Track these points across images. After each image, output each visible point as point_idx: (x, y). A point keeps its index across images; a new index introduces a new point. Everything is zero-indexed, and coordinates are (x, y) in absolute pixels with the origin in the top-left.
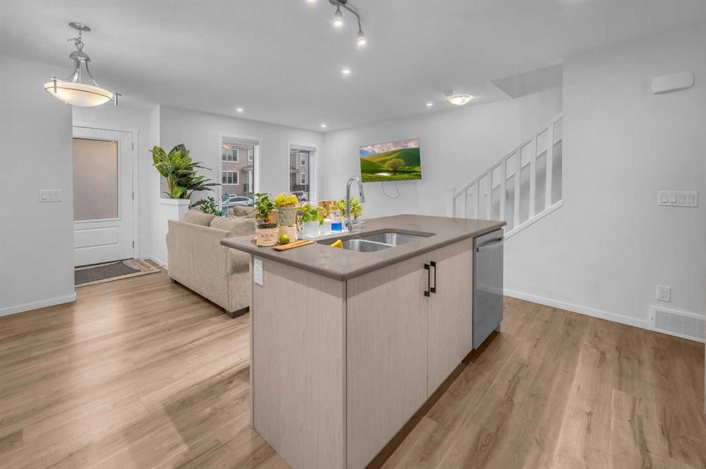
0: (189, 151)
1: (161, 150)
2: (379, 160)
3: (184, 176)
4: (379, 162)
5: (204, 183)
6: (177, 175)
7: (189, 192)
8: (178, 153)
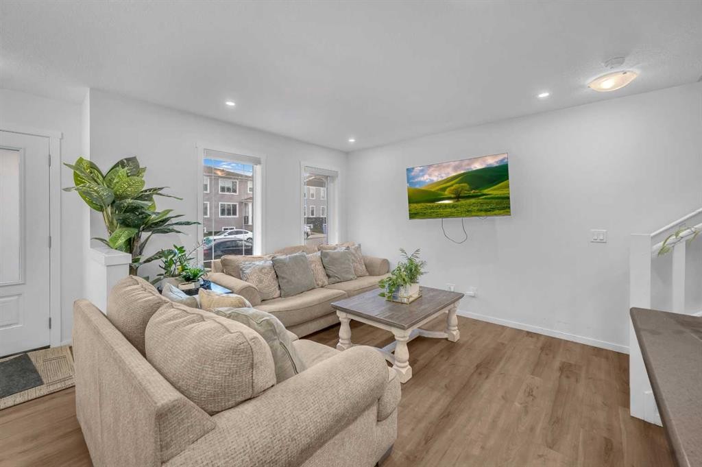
0: (144, 170)
1: (93, 166)
2: (438, 188)
3: (133, 209)
4: (438, 190)
5: (174, 221)
6: (119, 208)
7: (144, 235)
8: (122, 172)
